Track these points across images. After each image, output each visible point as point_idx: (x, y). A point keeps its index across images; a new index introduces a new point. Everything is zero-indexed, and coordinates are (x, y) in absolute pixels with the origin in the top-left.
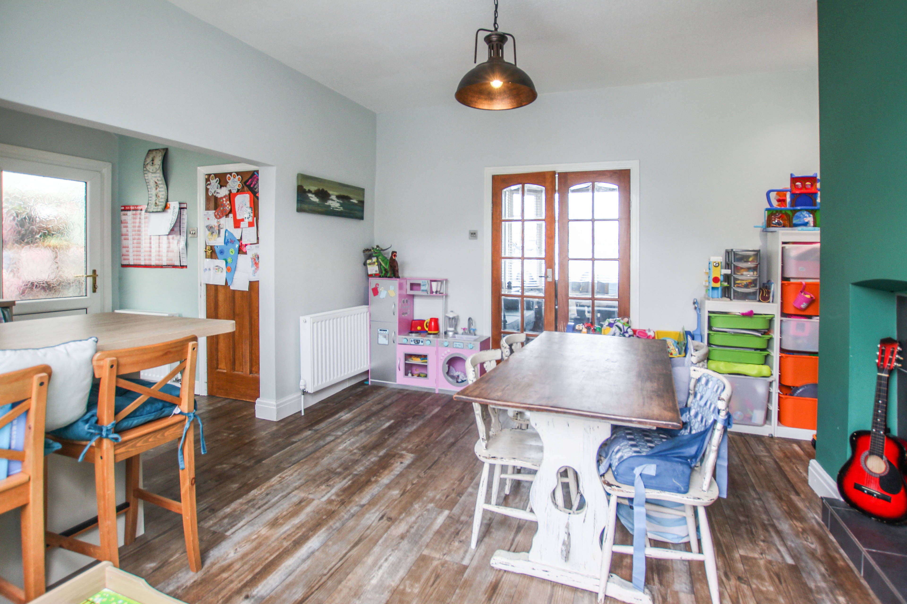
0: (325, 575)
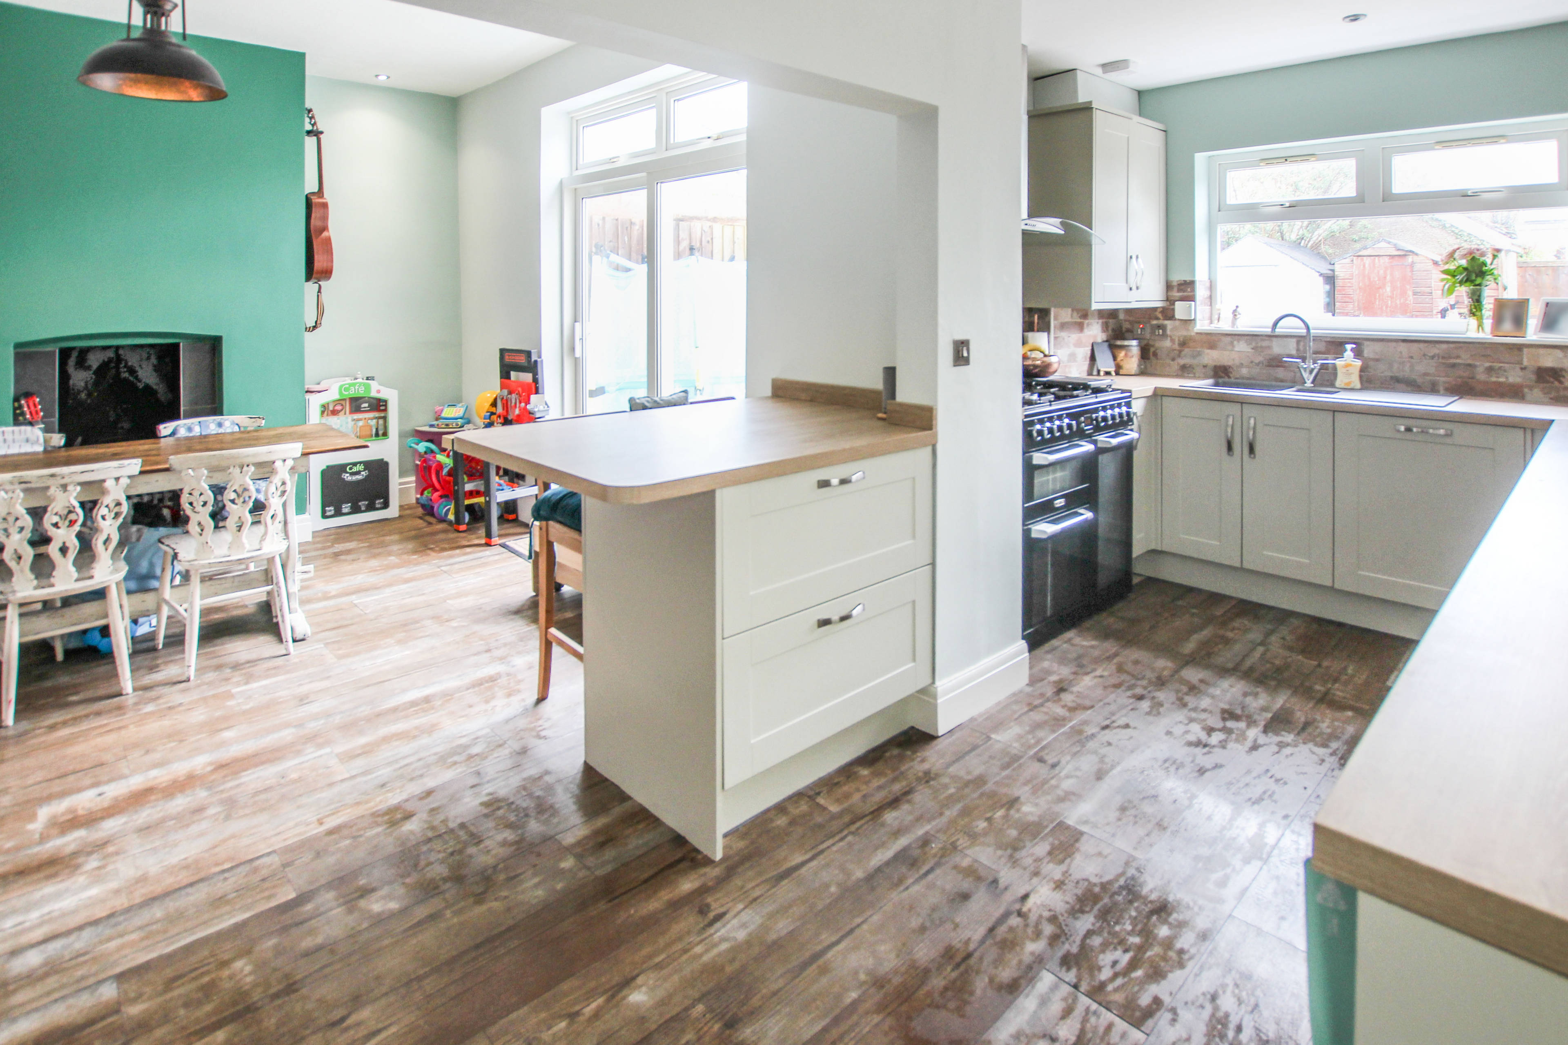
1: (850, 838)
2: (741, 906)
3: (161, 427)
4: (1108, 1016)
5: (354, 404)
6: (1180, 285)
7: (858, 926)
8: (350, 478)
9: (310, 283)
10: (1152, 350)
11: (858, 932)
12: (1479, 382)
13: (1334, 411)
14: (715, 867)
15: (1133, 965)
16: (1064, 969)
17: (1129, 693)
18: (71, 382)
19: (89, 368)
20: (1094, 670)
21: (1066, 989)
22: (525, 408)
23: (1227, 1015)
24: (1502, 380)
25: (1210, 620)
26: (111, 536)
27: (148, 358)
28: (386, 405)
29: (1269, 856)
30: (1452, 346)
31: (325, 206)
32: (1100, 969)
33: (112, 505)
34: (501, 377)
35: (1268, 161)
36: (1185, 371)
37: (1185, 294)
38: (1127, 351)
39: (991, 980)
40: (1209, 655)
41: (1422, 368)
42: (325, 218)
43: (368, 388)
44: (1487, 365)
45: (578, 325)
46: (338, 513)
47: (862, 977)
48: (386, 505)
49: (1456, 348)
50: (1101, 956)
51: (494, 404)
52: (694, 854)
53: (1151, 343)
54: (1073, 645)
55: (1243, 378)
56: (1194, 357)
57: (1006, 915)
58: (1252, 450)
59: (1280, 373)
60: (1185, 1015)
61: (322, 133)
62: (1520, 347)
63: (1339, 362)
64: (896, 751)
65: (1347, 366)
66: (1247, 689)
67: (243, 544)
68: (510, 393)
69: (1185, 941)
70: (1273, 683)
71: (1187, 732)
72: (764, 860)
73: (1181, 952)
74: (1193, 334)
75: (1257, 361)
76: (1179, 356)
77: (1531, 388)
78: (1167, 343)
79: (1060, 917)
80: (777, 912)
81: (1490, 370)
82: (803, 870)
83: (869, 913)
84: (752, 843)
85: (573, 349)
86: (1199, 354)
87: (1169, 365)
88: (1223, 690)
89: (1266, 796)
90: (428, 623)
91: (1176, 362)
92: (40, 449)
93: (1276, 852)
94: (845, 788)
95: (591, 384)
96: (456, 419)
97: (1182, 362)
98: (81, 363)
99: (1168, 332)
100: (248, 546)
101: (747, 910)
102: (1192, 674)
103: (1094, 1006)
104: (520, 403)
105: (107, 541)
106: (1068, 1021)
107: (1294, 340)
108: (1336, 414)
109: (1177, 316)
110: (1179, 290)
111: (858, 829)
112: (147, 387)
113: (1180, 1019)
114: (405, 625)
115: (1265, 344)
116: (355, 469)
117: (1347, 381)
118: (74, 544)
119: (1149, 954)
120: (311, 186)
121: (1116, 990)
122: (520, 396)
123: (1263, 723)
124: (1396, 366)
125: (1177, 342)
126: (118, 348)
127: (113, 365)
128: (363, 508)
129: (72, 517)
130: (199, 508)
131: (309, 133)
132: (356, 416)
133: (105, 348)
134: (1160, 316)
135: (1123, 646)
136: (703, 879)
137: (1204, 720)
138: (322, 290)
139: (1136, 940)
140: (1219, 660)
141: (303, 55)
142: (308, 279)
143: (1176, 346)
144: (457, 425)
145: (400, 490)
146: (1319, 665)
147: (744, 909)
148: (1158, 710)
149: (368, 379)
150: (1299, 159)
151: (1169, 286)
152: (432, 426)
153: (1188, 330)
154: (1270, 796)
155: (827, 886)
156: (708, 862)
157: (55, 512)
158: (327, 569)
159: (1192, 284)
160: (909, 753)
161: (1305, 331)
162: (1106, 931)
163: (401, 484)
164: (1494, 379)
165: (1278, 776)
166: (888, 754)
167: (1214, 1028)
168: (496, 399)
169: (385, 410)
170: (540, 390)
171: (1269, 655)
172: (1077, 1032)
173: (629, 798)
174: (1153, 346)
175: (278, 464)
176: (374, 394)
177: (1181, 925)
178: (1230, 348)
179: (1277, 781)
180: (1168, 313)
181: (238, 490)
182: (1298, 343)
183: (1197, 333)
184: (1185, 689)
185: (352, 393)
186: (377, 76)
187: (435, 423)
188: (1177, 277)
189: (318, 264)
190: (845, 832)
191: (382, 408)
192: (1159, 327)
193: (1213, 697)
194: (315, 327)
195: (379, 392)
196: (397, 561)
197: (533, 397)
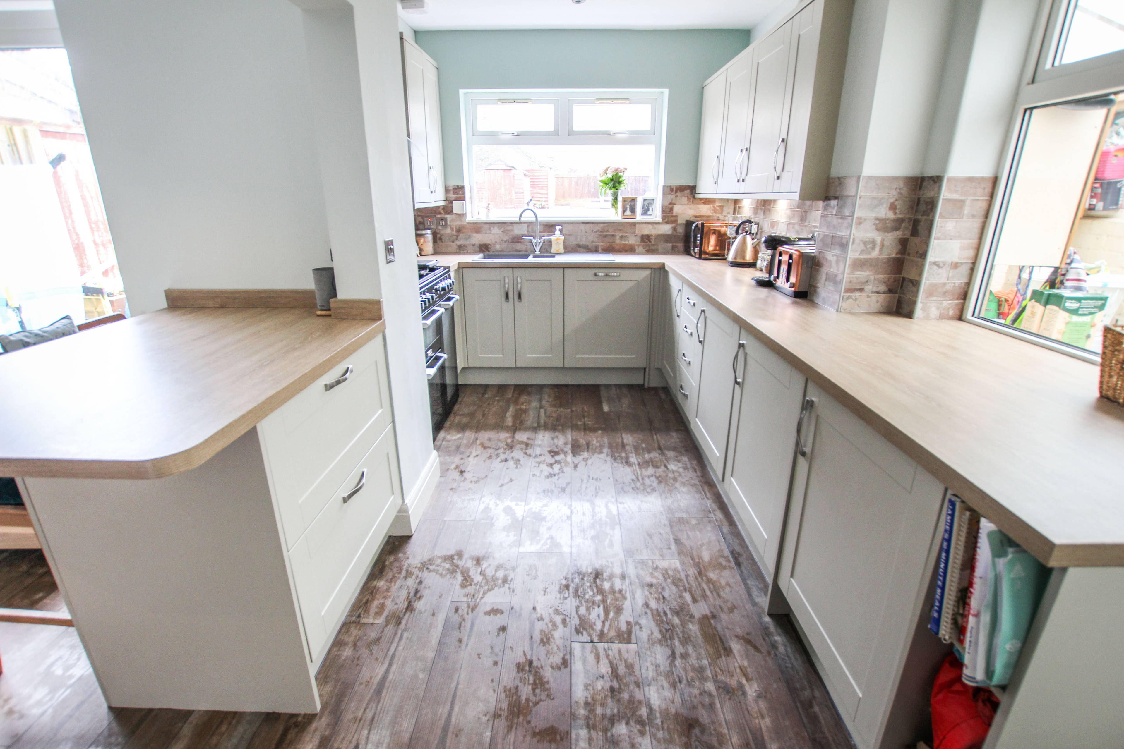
1: (405, 635)
2: (365, 732)
4: (615, 646)
6: (454, 189)
7: (456, 688)
10: (439, 236)
11: (459, 693)
12: (617, 245)
13: (564, 268)
14: (321, 718)
15: (607, 613)
16: (580, 635)
17: (499, 460)
20: (471, 453)
21: (589, 646)
23: (657, 610)
24: (626, 242)
25: (508, 401)
29: (620, 521)
30: (605, 225)
32: (595, 624)
35: (601, 100)
36: (461, 250)
37: (459, 195)
38: (424, 238)
39: (552, 667)
40: (522, 422)
41: (590, 239)
44: (621, 234)
47: (485, 719)
49: (607, 226)
50: (591, 617)
52: (294, 720)
53: (438, 231)
54: (449, 441)
55: (497, 251)
56: (466, 239)
57: (532, 625)
58: (520, 297)
59: (519, 246)
60: (643, 621)
62: (634, 224)
63: (553, 238)
64: (392, 558)
65: (557, 240)
66: (552, 436)
69: (618, 585)
70: (560, 428)
71: (541, 471)
72: (356, 688)
73: (620, 591)
74: (465, 223)
75: (505, 240)
76: (457, 239)
77: (638, 246)
78: (448, 231)
79: (558, 608)
80: (396, 718)
81: (622, 237)
82: (391, 677)
83: (457, 676)
84: (337, 681)
86: (469, 237)
87: (450, 246)
88: (541, 440)
89: (598, 490)
91: (455, 244)
93: (621, 517)
94: (376, 603)
97: (458, 243)
99: (449, 223)
101: (372, 732)
102: (522, 436)
103: (606, 645)
106: (601, 662)
107: (526, 225)
108: (565, 269)
109: (454, 212)
110: (454, 193)
111: (406, 625)
113: (643, 625)
115: (510, 228)
117: (558, 249)
119: (608, 601)
121: (609, 630)
123: (570, 451)
124: (579, 238)
125: (454, 230)
134: (442, 212)
135: (476, 432)
136: (318, 733)
137: (544, 461)
139: (599, 598)
140: (529, 424)
143: (454, 233)
146: (572, 411)
147: (369, 733)
148: (520, 464)
150: (605, 101)
151: (447, 191)
153: (461, 221)
154: (599, 489)
155: (415, 677)
156: (310, 718)
159: (462, 188)
160: (400, 555)
161: (535, 219)
162: (583, 601)
164: (623, 242)
165: (595, 477)
166: (387, 563)
167: (657, 620)
171: (548, 413)
172: (609, 665)
173: (190, 713)
174: (439, 233)
177: (611, 577)
178: (488, 232)
179: (596, 479)
180: (448, 209)
182: (528, 226)
183: (468, 223)
184: (524, 446)
188: (453, 183)
190: (400, 632)
192: (442, 220)
193: (540, 446)
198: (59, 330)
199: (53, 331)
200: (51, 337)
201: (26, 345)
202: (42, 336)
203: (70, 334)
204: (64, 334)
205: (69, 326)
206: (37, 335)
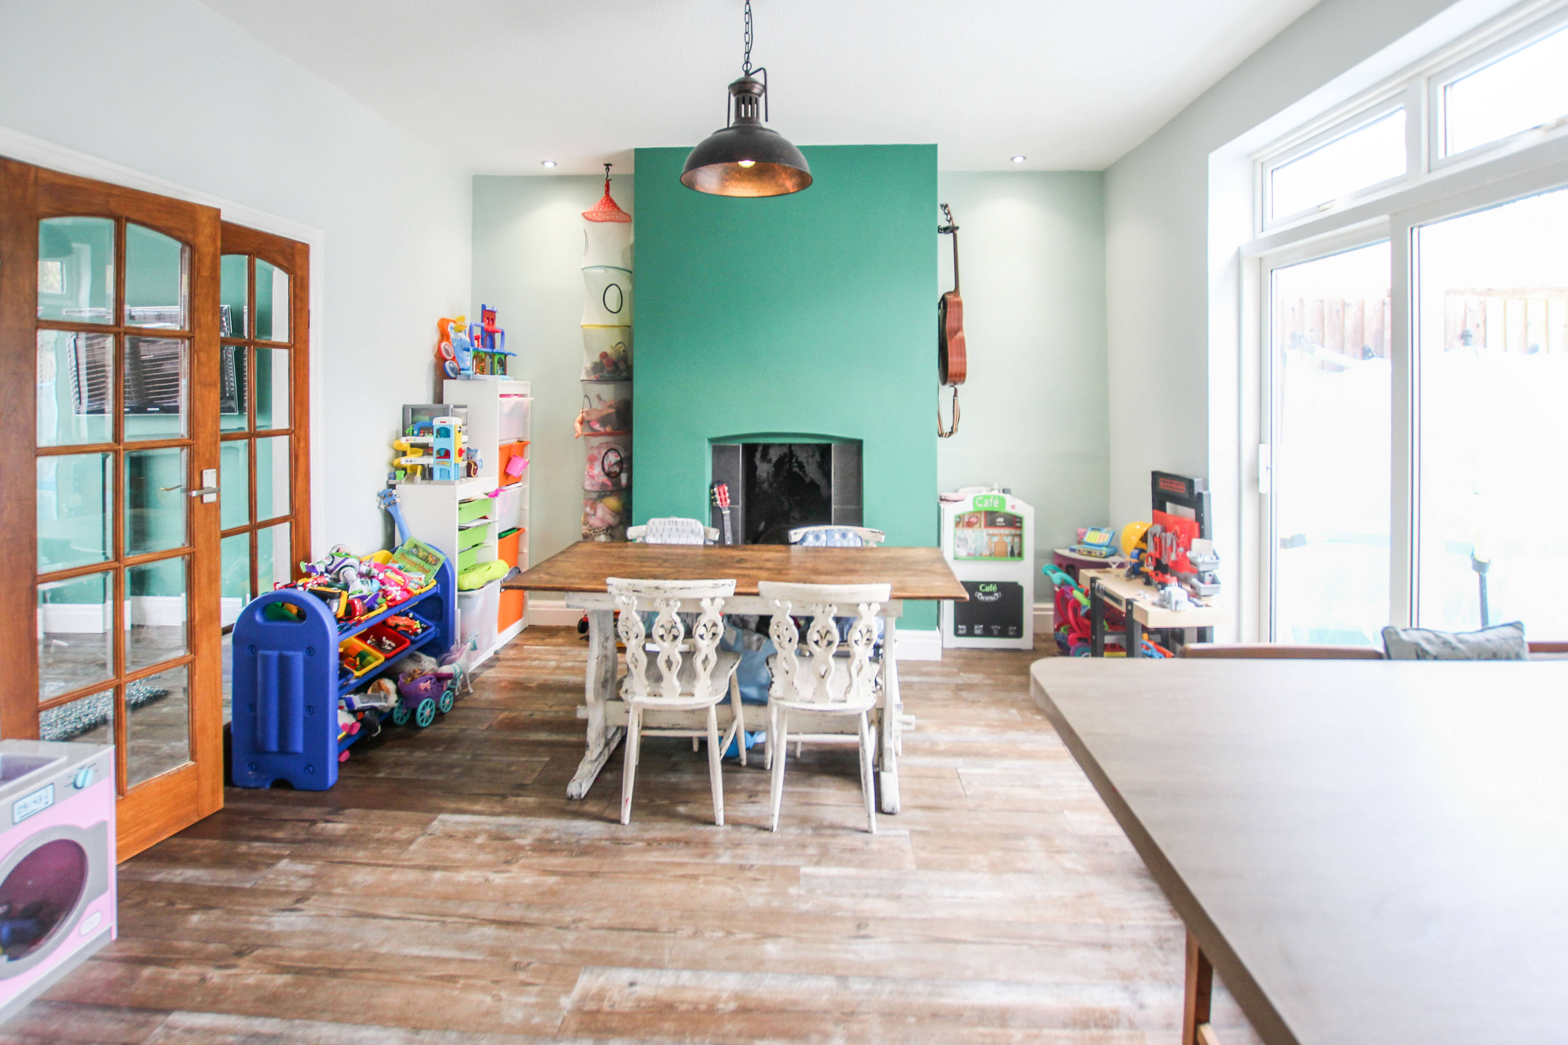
0: (1031, 946)
3: (792, 532)
5: (989, 518)
8: (982, 598)
9: (947, 387)
18: (758, 472)
19: (769, 461)
22: (1184, 555)
26: (709, 657)
27: (813, 456)
28: (1021, 522)
31: (959, 305)
33: (709, 625)
34: (1154, 508)
42: (960, 318)
43: (1002, 501)
45: (1264, 449)
46: (970, 633)
48: (1019, 634)
51: (1144, 539)
61: (957, 228)
67: (827, 694)
68: (1165, 530)
85: (1256, 481)
90: (1033, 843)
92: (701, 542)
95: (1283, 531)
96: (1101, 546)
98: (765, 458)
100: (832, 696)
104: (1178, 546)
105: (706, 660)
112: (812, 482)
114: (1006, 836)
116: (988, 589)
118: (678, 659)
120: (945, 284)
122: (1178, 537)
126: (790, 445)
127: (787, 459)
128: (995, 633)
129: (674, 631)
130: (786, 644)
131: (945, 230)
132: (991, 531)
133: (781, 445)
138: (958, 394)
141: (934, 148)
142: (944, 382)
144: (1101, 554)
145: (1035, 617)
149: (1004, 491)
152: (1073, 550)
157: (661, 624)
158: (944, 706)
163: (1036, 610)
168: (1146, 534)
169: (1020, 528)
170: (1206, 532)
175: (863, 608)
176: (1008, 509)
181: (821, 631)
185: (986, 506)
186: (1012, 159)
187: (1076, 547)
189: (952, 368)
191: (1018, 525)
194: (951, 433)
195: (1013, 507)
196: (1018, 718)
197: (1196, 542)
198: (1490, 646)
199: (1479, 644)
200: (1469, 654)
201: (1421, 655)
202: (1454, 648)
203: (1508, 658)
204: (1495, 656)
205: (1512, 642)
206: (1446, 643)
